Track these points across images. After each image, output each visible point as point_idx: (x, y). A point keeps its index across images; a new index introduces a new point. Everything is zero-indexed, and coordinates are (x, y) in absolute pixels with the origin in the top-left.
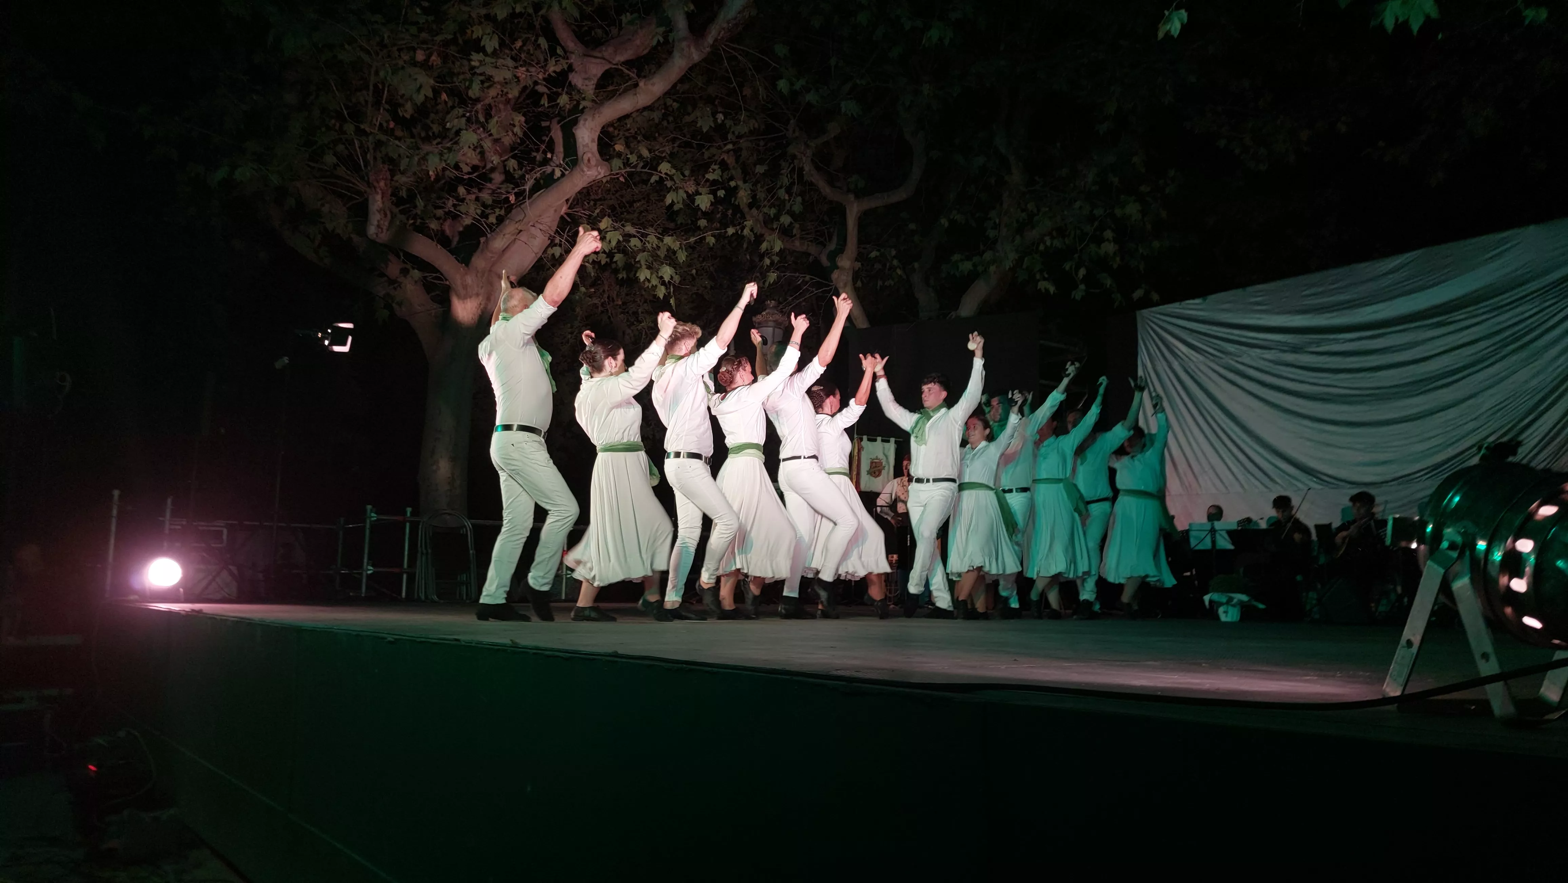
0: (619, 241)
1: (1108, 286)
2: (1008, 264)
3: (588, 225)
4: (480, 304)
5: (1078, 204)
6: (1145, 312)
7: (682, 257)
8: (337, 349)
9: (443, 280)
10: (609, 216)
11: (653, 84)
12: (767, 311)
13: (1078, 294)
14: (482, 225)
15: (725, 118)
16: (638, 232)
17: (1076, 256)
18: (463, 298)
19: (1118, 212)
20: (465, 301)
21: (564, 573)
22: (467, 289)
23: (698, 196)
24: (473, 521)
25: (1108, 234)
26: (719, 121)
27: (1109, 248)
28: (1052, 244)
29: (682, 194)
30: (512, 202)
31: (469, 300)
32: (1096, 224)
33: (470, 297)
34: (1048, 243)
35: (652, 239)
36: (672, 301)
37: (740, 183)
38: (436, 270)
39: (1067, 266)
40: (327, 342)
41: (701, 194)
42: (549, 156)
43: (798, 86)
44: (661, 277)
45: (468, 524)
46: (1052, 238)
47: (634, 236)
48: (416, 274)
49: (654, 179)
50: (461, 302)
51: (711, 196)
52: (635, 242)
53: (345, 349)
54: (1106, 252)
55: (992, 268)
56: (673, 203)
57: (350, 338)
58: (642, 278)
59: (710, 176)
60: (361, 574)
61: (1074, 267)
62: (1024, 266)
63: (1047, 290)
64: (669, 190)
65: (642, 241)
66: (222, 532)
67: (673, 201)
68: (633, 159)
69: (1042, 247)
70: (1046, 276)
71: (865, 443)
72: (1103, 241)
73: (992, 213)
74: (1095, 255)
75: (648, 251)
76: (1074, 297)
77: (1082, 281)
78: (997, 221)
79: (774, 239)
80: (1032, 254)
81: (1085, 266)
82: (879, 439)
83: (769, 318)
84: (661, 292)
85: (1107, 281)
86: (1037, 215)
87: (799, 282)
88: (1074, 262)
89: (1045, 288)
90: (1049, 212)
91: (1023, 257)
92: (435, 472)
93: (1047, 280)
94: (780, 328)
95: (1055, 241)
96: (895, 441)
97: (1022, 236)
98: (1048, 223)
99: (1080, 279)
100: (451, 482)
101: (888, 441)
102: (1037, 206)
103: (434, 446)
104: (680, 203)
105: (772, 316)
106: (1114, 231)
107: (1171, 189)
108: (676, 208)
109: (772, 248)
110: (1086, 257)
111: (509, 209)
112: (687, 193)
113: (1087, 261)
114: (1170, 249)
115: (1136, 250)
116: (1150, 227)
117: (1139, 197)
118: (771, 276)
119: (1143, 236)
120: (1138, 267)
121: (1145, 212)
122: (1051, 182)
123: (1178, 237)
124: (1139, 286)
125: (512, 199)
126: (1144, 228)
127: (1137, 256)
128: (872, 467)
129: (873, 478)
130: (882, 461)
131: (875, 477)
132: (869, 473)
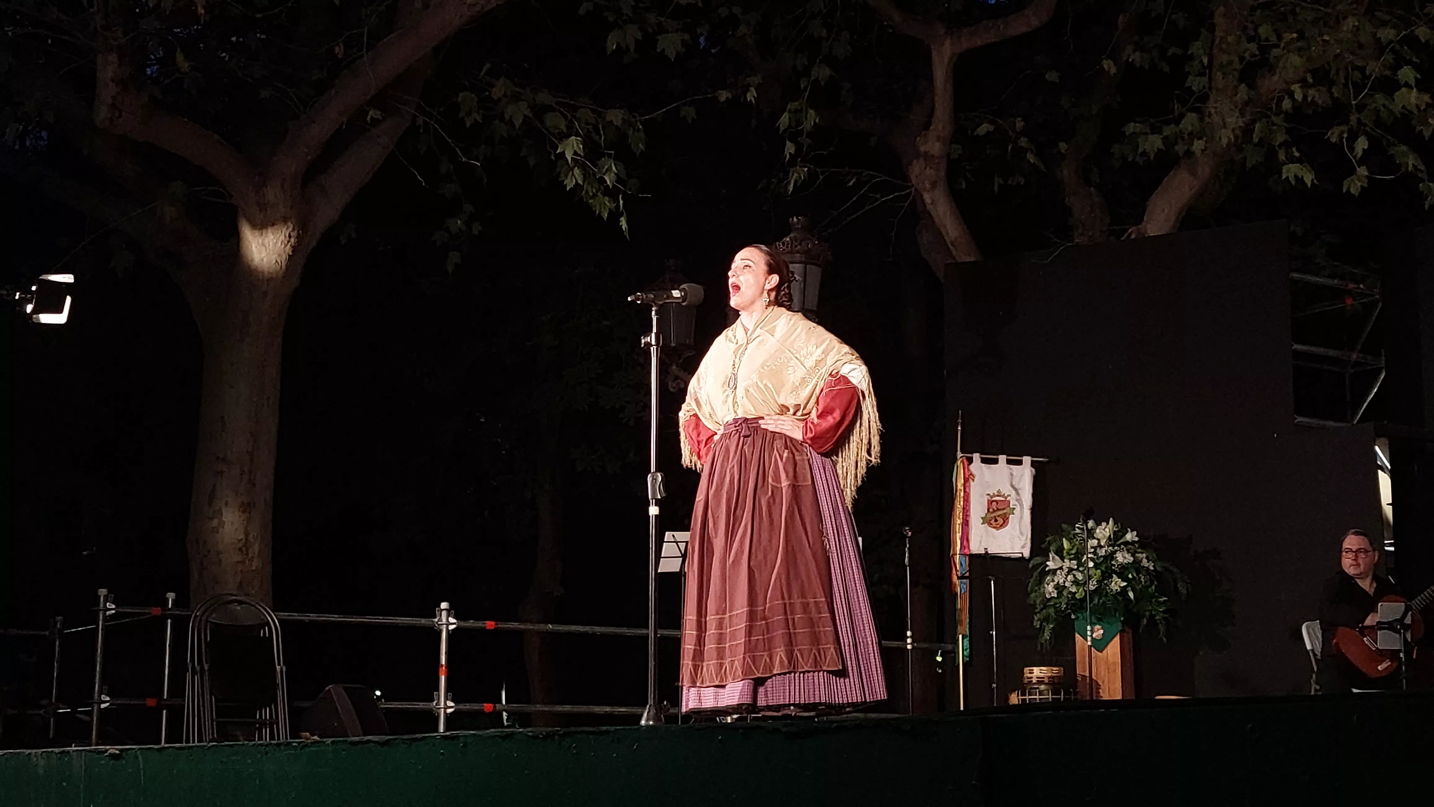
0: (526, 120)
1: (1410, 168)
2: (1225, 137)
3: (473, 92)
4: (290, 237)
7: (638, 144)
8: (45, 318)
9: (225, 198)
10: (509, 77)
12: (792, 235)
13: (1356, 184)
18: (261, 225)
20: (264, 231)
21: (442, 705)
23: (663, 35)
24: (281, 614)
27: (1411, 99)
28: (1305, 97)
29: (633, 33)
30: (340, 57)
31: (270, 230)
32: (1388, 57)
33: (273, 225)
34: (1299, 96)
35: (586, 113)
36: (624, 223)
39: (1334, 135)
40: (29, 308)
41: (667, 32)
44: (602, 181)
45: (273, 619)
46: (1306, 86)
50: (257, 233)
51: (687, 37)
52: (555, 121)
53: (60, 318)
54: (1403, 107)
55: (1198, 145)
56: (620, 50)
57: (69, 300)
58: (569, 184)
60: (89, 714)
61: (1345, 135)
63: (1300, 180)
64: (611, 28)
65: (566, 117)
67: (618, 45)
69: (1287, 104)
70: (1297, 154)
71: (977, 466)
72: (1399, 88)
73: (1196, 48)
74: (1384, 114)
75: (577, 135)
76: (1348, 191)
77: (1361, 162)
78: (1205, 61)
79: (802, 109)
80: (1269, 117)
81: (1367, 134)
82: (1002, 458)
83: (796, 246)
84: (604, 207)
85: (1411, 161)
86: (1277, 46)
87: (851, 184)
88: (1344, 128)
89: (1296, 176)
90: (1298, 39)
91: (1253, 122)
92: (215, 530)
93: (1299, 161)
94: (816, 265)
95: (1311, 92)
96: (1032, 462)
97: (1252, 86)
98: (1295, 59)
99: (1357, 159)
100: (244, 548)
101: (1020, 463)
102: (1275, 30)
103: (214, 485)
104: (632, 48)
105: (800, 244)
106: (1418, 68)
108: (627, 59)
109: (799, 123)
110: (1368, 117)
111: (335, 69)
112: (643, 30)
113: (1371, 123)
118: (799, 173)
125: (339, 50)
128: (991, 510)
129: (993, 530)
130: (1008, 499)
131: (997, 529)
132: (986, 521)
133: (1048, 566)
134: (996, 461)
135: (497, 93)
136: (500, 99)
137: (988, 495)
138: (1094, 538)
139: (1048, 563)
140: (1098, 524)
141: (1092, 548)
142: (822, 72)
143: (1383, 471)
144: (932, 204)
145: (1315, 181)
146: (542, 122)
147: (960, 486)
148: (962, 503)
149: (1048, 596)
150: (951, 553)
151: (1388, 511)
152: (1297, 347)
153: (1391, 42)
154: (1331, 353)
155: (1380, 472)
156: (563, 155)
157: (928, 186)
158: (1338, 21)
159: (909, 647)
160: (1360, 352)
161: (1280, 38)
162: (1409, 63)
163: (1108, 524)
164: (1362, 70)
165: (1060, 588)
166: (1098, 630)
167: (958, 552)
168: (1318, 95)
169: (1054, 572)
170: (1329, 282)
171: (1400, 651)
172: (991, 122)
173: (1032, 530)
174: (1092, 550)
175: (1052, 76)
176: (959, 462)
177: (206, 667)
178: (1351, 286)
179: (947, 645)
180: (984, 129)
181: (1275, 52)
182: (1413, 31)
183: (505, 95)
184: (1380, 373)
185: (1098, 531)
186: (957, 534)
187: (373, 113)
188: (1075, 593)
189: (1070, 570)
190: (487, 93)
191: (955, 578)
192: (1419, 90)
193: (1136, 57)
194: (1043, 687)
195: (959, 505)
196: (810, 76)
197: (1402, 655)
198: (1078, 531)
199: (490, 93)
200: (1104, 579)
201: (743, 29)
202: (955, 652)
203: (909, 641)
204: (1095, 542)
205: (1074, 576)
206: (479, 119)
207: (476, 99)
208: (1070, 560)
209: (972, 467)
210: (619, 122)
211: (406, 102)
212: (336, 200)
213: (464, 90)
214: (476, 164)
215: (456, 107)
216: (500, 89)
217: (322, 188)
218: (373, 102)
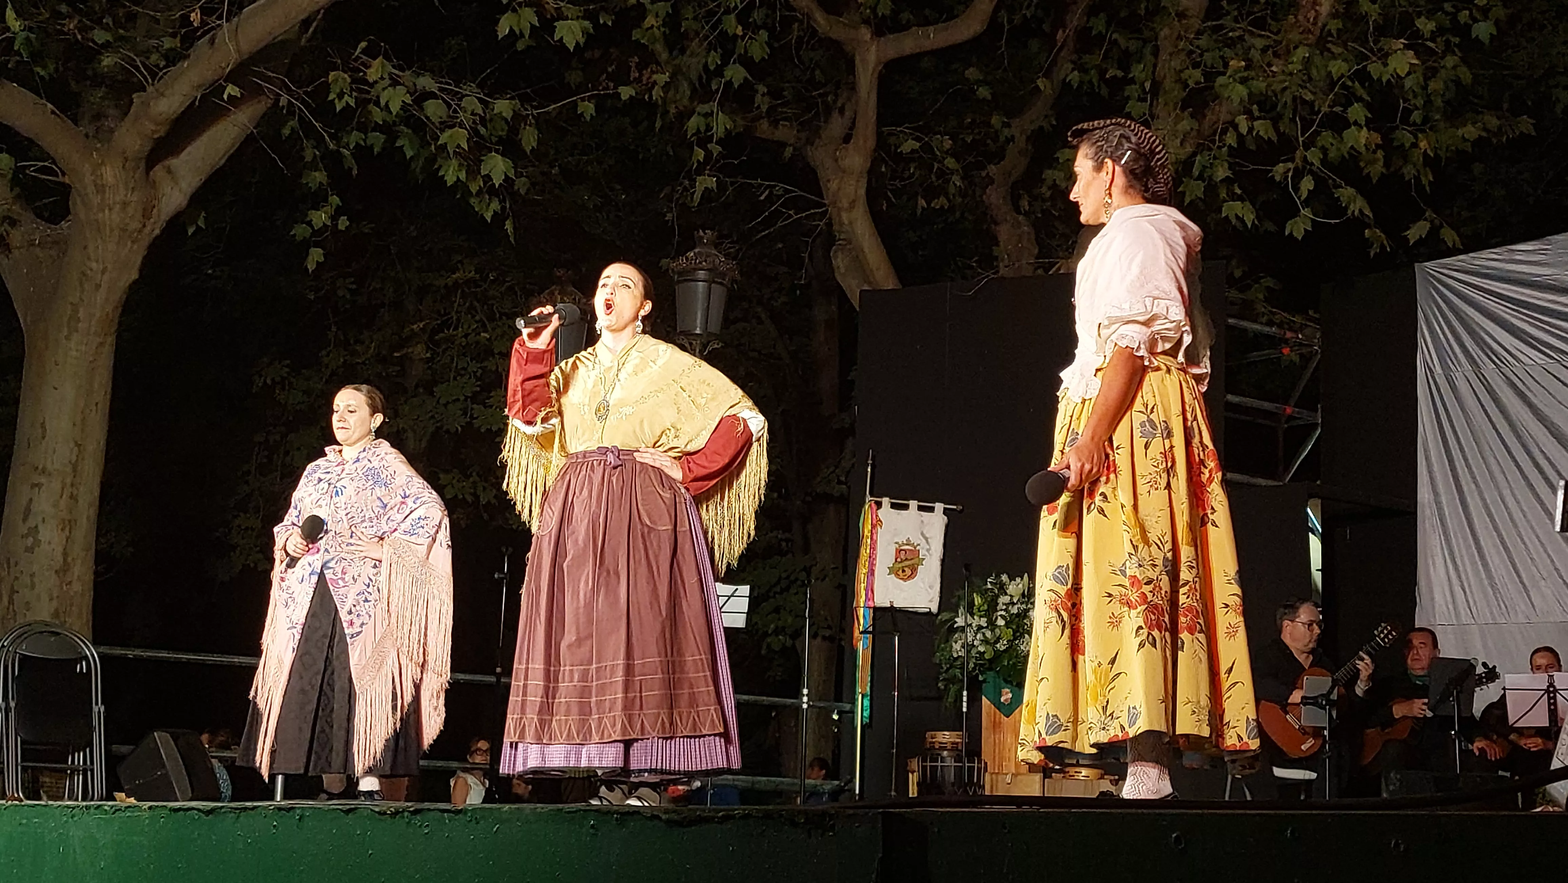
0: (404, 107)
1: (1357, 213)
3: (345, 72)
5: (1303, 52)
6: (1431, 267)
7: (529, 138)
9: (57, 176)
10: (387, 58)
12: (696, 250)
13: (1299, 227)
14: (137, 68)
16: (441, 90)
17: (1298, 152)
19: (1374, 69)
22: (104, 192)
23: (561, 22)
24: (103, 649)
27: (1360, 139)
28: (1251, 130)
29: (529, 17)
30: (195, 25)
34: (1244, 130)
35: (472, 103)
36: (509, 227)
38: (45, 155)
39: (1279, 173)
41: (567, 19)
44: (488, 178)
45: (93, 654)
46: (1252, 118)
47: (435, 97)
51: (586, 23)
52: (434, 110)
54: (1352, 147)
56: (513, 36)
58: (450, 180)
61: (1291, 174)
62: (1196, 172)
63: (1241, 220)
64: (504, 10)
65: (449, 106)
67: (511, 30)
69: (1231, 137)
70: (1239, 191)
71: (886, 512)
72: (1348, 126)
73: (1137, 71)
74: (1332, 153)
75: (461, 125)
76: (1291, 234)
77: (1306, 203)
78: (1148, 85)
79: (712, 112)
80: (1210, 149)
81: (1311, 172)
82: (913, 504)
83: (700, 263)
84: (487, 208)
85: (1357, 205)
86: (1224, 74)
87: (762, 198)
88: (1290, 165)
89: (1237, 216)
90: (1247, 68)
91: (1194, 154)
92: (30, 550)
93: (1240, 198)
94: (721, 283)
95: (1257, 125)
96: (945, 509)
97: (1195, 116)
98: (1241, 91)
99: (1302, 198)
100: (64, 570)
101: (931, 510)
102: (1222, 57)
103: (31, 500)
104: (527, 34)
105: (706, 261)
106: (1368, 106)
107: (1483, 30)
108: (520, 46)
109: (709, 128)
110: (1314, 156)
111: (190, 38)
112: (540, 14)
113: (1317, 163)
114: (1479, 142)
115: (1415, 145)
116: (1439, 102)
117: (1415, 43)
118: (707, 182)
119: (1426, 120)
120: (1417, 179)
121: (1430, 73)
122: (1249, 14)
123: (1493, 122)
124: (1419, 216)
125: (195, 17)
126: (1428, 102)
127: (1417, 156)
128: (899, 560)
129: (901, 581)
130: (918, 548)
131: (905, 580)
132: (892, 571)
133: (956, 622)
134: (906, 507)
135: (372, 74)
136: (376, 82)
137: (896, 543)
138: (1006, 594)
139: (956, 619)
140: (1012, 578)
141: (1003, 604)
142: (736, 73)
143: (1313, 533)
144: (851, 223)
145: (1256, 222)
146: (422, 109)
147: (867, 533)
148: (868, 551)
149: (955, 655)
150: (854, 606)
151: (1317, 577)
152: (1230, 397)
153: (1343, 76)
154: (1267, 405)
155: (1310, 535)
156: (444, 147)
157: (846, 205)
158: (1288, 52)
159: (805, 706)
160: (1295, 406)
161: (1226, 65)
162: (1360, 99)
163: (1022, 579)
164: (1311, 104)
165: (968, 647)
166: (1007, 693)
167: (862, 605)
168: (1263, 128)
169: (962, 629)
170: (1267, 329)
171: (1325, 728)
172: (917, 139)
173: (942, 583)
174: (1004, 607)
175: (983, 92)
176: (867, 507)
177: (12, 704)
178: (1289, 335)
179: (845, 705)
180: (909, 145)
181: (1221, 80)
182: (1366, 66)
183: (382, 78)
184: (1316, 429)
185: (1011, 587)
186: (862, 585)
187: (231, 90)
188: (984, 652)
189: (980, 628)
190: (361, 74)
191: (856, 633)
192: (1369, 130)
193: (1075, 77)
194: (945, 753)
195: (864, 552)
196: (722, 76)
197: (1326, 733)
198: (989, 586)
199: (365, 73)
200: (1015, 639)
201: (650, 21)
202: (853, 712)
203: (805, 699)
204: (1007, 599)
205: (984, 634)
206: (352, 103)
207: (349, 80)
208: (981, 617)
209: (880, 513)
210: (508, 114)
211: (268, 80)
212: (184, 185)
213: (335, 69)
214: (346, 152)
215: (326, 88)
216: (376, 70)
217: (169, 171)
218: (231, 78)
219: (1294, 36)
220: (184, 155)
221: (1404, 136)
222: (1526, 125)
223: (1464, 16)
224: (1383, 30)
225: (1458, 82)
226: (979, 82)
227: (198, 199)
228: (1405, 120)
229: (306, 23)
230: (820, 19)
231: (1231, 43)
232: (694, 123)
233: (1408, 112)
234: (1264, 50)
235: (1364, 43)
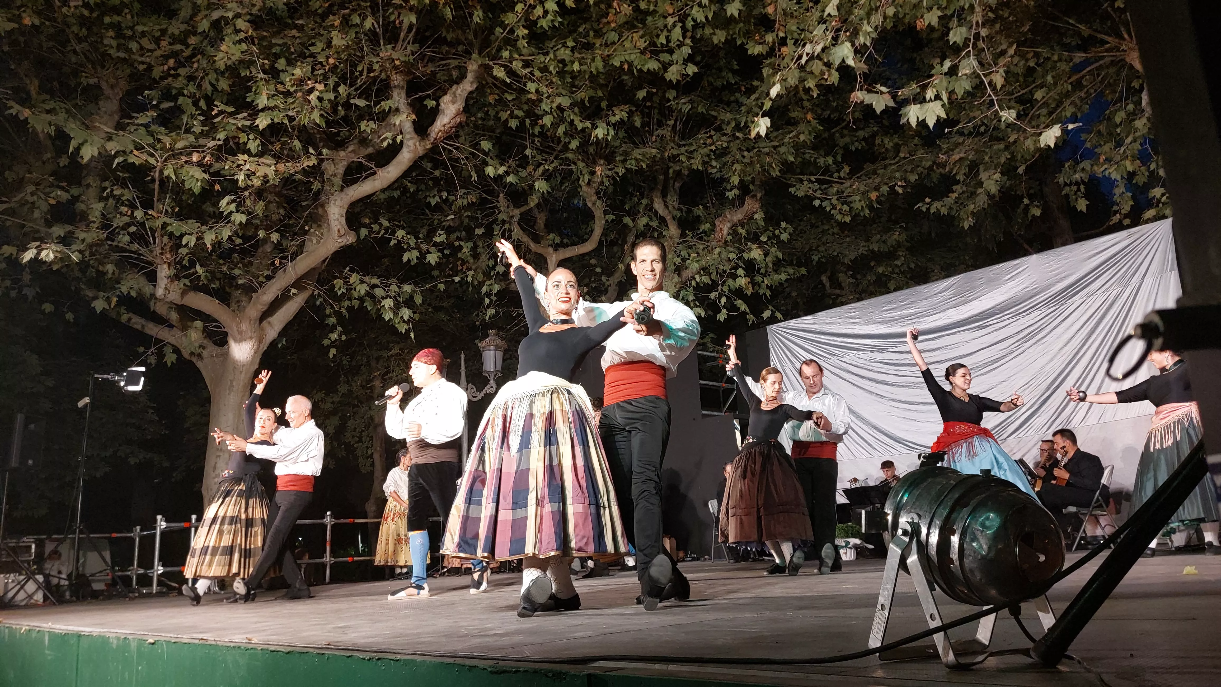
0: (366, 291)
1: (743, 310)
3: (341, 280)
4: (253, 346)
5: (718, 250)
6: (773, 327)
7: (418, 300)
8: (131, 388)
9: (221, 328)
10: (358, 273)
11: (388, 172)
12: (489, 338)
13: (722, 316)
14: (253, 283)
15: (449, 194)
16: (381, 283)
17: (720, 288)
18: (239, 341)
19: (746, 256)
20: (241, 343)
22: (242, 334)
23: (429, 255)
25: (740, 272)
26: (444, 197)
27: (742, 281)
29: (415, 253)
30: (277, 265)
31: (244, 343)
32: (732, 263)
33: (246, 340)
34: (698, 280)
35: (394, 288)
36: (412, 336)
37: (462, 243)
38: (217, 321)
39: (713, 295)
40: (122, 384)
41: (431, 253)
42: (307, 228)
43: (502, 170)
44: (402, 317)
46: (701, 276)
47: (379, 286)
48: (199, 324)
49: (392, 243)
50: (237, 344)
51: (439, 254)
52: (380, 292)
53: (139, 388)
54: (740, 285)
56: (409, 261)
57: (142, 379)
58: (387, 318)
59: (437, 239)
60: (152, 574)
61: (717, 296)
64: (405, 251)
65: (385, 290)
66: (30, 547)
67: (409, 258)
68: (376, 227)
70: (698, 304)
72: (737, 277)
74: (732, 287)
75: (391, 297)
76: (719, 319)
77: (724, 307)
81: (725, 295)
83: (491, 343)
84: (403, 328)
85: (742, 306)
86: (689, 259)
88: (717, 293)
90: (697, 256)
91: (680, 291)
93: (699, 307)
94: (500, 351)
95: (703, 278)
97: (679, 275)
98: (696, 265)
99: (722, 306)
102: (688, 253)
104: (415, 260)
105: (493, 342)
106: (744, 269)
107: (785, 237)
108: (413, 263)
109: (491, 290)
110: (725, 289)
111: (275, 270)
112: (420, 252)
113: (727, 291)
114: (787, 280)
115: (763, 282)
116: (770, 265)
117: (760, 245)
118: (491, 312)
119: (766, 272)
120: (765, 294)
121: (766, 255)
122: (697, 234)
123: (791, 271)
124: (767, 309)
125: (277, 262)
126: (767, 266)
127: (764, 286)
135: (352, 280)
136: (354, 283)
145: (706, 315)
146: (374, 292)
152: (702, 382)
153: (734, 259)
154: (715, 384)
155: (736, 430)
156: (383, 306)
158: (713, 250)
160: (726, 383)
161: (690, 256)
164: (723, 270)
168: (706, 279)
170: (712, 354)
178: (721, 356)
181: (688, 262)
182: (742, 255)
183: (356, 281)
187: (294, 291)
190: (348, 280)
192: (745, 278)
206: (345, 291)
207: (343, 282)
210: (409, 291)
211: (309, 284)
212: (276, 328)
213: (336, 278)
214: (344, 311)
215: (334, 286)
216: (354, 278)
217: (269, 323)
218: (294, 285)
219: (714, 243)
220: (275, 316)
221: (759, 279)
222: (803, 271)
223: (777, 232)
224: (747, 239)
225: (777, 257)
226: (595, 266)
227: (281, 334)
228: (758, 272)
229: (324, 261)
230: (532, 245)
231: (690, 247)
232: (484, 289)
233: (759, 269)
234: (704, 249)
235: (741, 244)
